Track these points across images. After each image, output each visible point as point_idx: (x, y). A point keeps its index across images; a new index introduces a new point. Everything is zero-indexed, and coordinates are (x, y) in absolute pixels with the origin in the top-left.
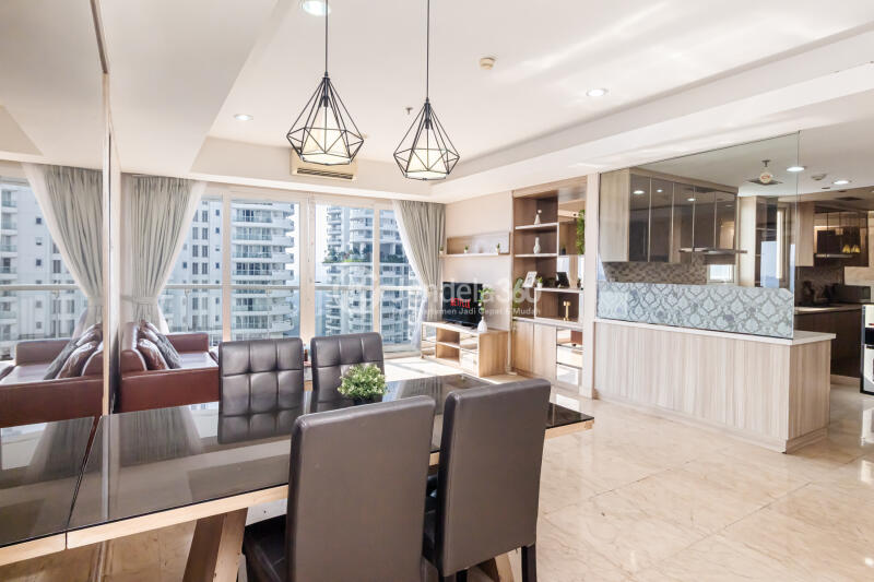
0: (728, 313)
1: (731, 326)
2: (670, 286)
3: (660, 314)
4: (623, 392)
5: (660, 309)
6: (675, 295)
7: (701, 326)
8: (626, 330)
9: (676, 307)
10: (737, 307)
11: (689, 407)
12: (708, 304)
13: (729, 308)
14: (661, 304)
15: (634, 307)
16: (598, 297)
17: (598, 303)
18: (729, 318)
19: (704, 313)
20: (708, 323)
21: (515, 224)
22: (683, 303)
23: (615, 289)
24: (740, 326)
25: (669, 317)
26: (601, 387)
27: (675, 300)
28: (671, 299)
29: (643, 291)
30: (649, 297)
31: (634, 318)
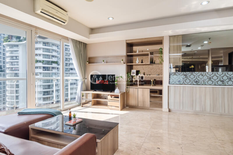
0: (222, 79)
1: (223, 84)
2: (200, 72)
3: (196, 82)
4: (181, 108)
5: (197, 80)
6: (202, 75)
7: (212, 84)
8: (182, 88)
9: (203, 79)
10: (225, 78)
11: (208, 109)
12: (215, 78)
13: (222, 78)
14: (197, 78)
15: (186, 80)
16: (170, 77)
17: (170, 80)
18: (223, 81)
19: (213, 80)
20: (215, 83)
21: (127, 52)
22: (205, 77)
23: (177, 74)
24: (226, 83)
25: (200, 82)
26: (171, 108)
27: (202, 77)
28: (200, 76)
29: (190, 74)
30: (192, 76)
31: (186, 83)
